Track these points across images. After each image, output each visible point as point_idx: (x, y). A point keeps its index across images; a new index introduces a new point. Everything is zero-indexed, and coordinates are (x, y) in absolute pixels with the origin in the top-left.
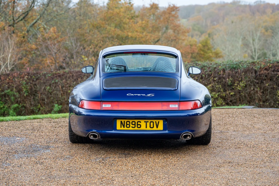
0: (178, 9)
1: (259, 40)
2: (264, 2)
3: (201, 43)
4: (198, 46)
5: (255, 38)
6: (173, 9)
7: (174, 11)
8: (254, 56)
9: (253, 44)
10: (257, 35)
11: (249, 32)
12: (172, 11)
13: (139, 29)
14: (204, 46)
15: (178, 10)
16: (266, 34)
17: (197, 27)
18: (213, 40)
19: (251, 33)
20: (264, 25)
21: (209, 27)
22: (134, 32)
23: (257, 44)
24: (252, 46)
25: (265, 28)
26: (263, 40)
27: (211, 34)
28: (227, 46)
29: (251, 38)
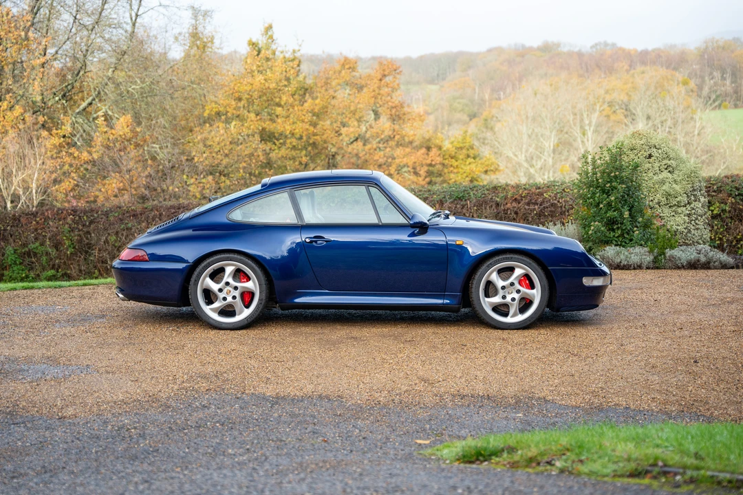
0: (398, 71)
1: (596, 131)
2: (614, 45)
3: (452, 143)
4: (445, 149)
5: (587, 128)
6: (388, 70)
7: (389, 74)
9: (583, 142)
10: (591, 122)
11: (575, 114)
12: (384, 76)
13: (308, 117)
14: (459, 149)
15: (399, 74)
16: (613, 117)
17: (459, 103)
18: (495, 134)
19: (578, 117)
20: (608, 98)
21: (487, 103)
22: (298, 122)
23: (590, 142)
24: (581, 146)
25: (611, 104)
26: (604, 132)
27: (489, 121)
28: (524, 146)
29: (579, 128)
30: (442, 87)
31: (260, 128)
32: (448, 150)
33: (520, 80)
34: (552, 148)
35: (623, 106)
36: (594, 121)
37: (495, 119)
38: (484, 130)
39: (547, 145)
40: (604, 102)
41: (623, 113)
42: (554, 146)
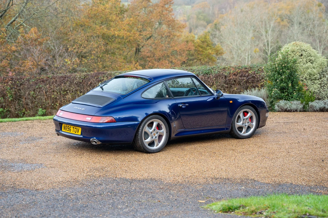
1: (273, 31)
3: (199, 39)
4: (195, 42)
5: (268, 29)
7: (167, 4)
8: (267, 51)
9: (266, 36)
10: (270, 26)
11: (262, 22)
12: (165, 4)
13: (127, 27)
14: (203, 42)
15: (172, 3)
16: (282, 23)
17: (202, 16)
18: (220, 32)
19: (264, 23)
20: (280, 13)
21: (216, 16)
22: (122, 30)
23: (270, 36)
24: (265, 38)
25: (281, 17)
26: (277, 31)
27: (217, 25)
28: (236, 39)
29: (264, 29)
30: (192, 7)
31: (102, 33)
32: (197, 42)
33: (234, 4)
34: (250, 39)
35: (287, 17)
36: (272, 25)
37: (220, 24)
38: (215, 30)
39: (248, 38)
40: (277, 16)
41: (287, 21)
42: (251, 38)
